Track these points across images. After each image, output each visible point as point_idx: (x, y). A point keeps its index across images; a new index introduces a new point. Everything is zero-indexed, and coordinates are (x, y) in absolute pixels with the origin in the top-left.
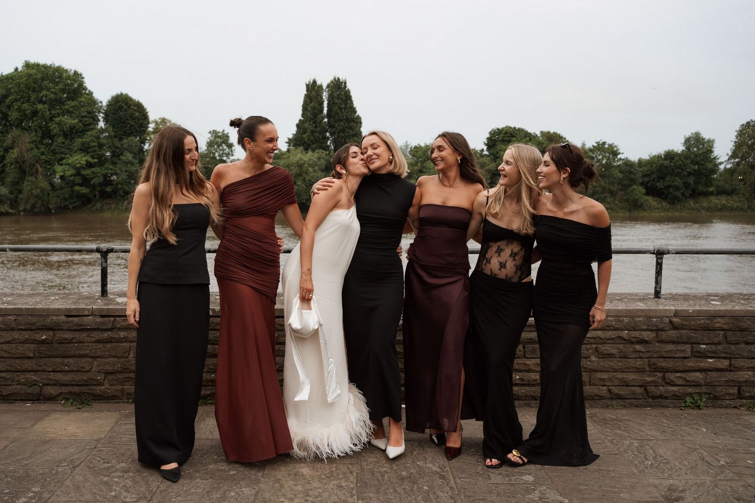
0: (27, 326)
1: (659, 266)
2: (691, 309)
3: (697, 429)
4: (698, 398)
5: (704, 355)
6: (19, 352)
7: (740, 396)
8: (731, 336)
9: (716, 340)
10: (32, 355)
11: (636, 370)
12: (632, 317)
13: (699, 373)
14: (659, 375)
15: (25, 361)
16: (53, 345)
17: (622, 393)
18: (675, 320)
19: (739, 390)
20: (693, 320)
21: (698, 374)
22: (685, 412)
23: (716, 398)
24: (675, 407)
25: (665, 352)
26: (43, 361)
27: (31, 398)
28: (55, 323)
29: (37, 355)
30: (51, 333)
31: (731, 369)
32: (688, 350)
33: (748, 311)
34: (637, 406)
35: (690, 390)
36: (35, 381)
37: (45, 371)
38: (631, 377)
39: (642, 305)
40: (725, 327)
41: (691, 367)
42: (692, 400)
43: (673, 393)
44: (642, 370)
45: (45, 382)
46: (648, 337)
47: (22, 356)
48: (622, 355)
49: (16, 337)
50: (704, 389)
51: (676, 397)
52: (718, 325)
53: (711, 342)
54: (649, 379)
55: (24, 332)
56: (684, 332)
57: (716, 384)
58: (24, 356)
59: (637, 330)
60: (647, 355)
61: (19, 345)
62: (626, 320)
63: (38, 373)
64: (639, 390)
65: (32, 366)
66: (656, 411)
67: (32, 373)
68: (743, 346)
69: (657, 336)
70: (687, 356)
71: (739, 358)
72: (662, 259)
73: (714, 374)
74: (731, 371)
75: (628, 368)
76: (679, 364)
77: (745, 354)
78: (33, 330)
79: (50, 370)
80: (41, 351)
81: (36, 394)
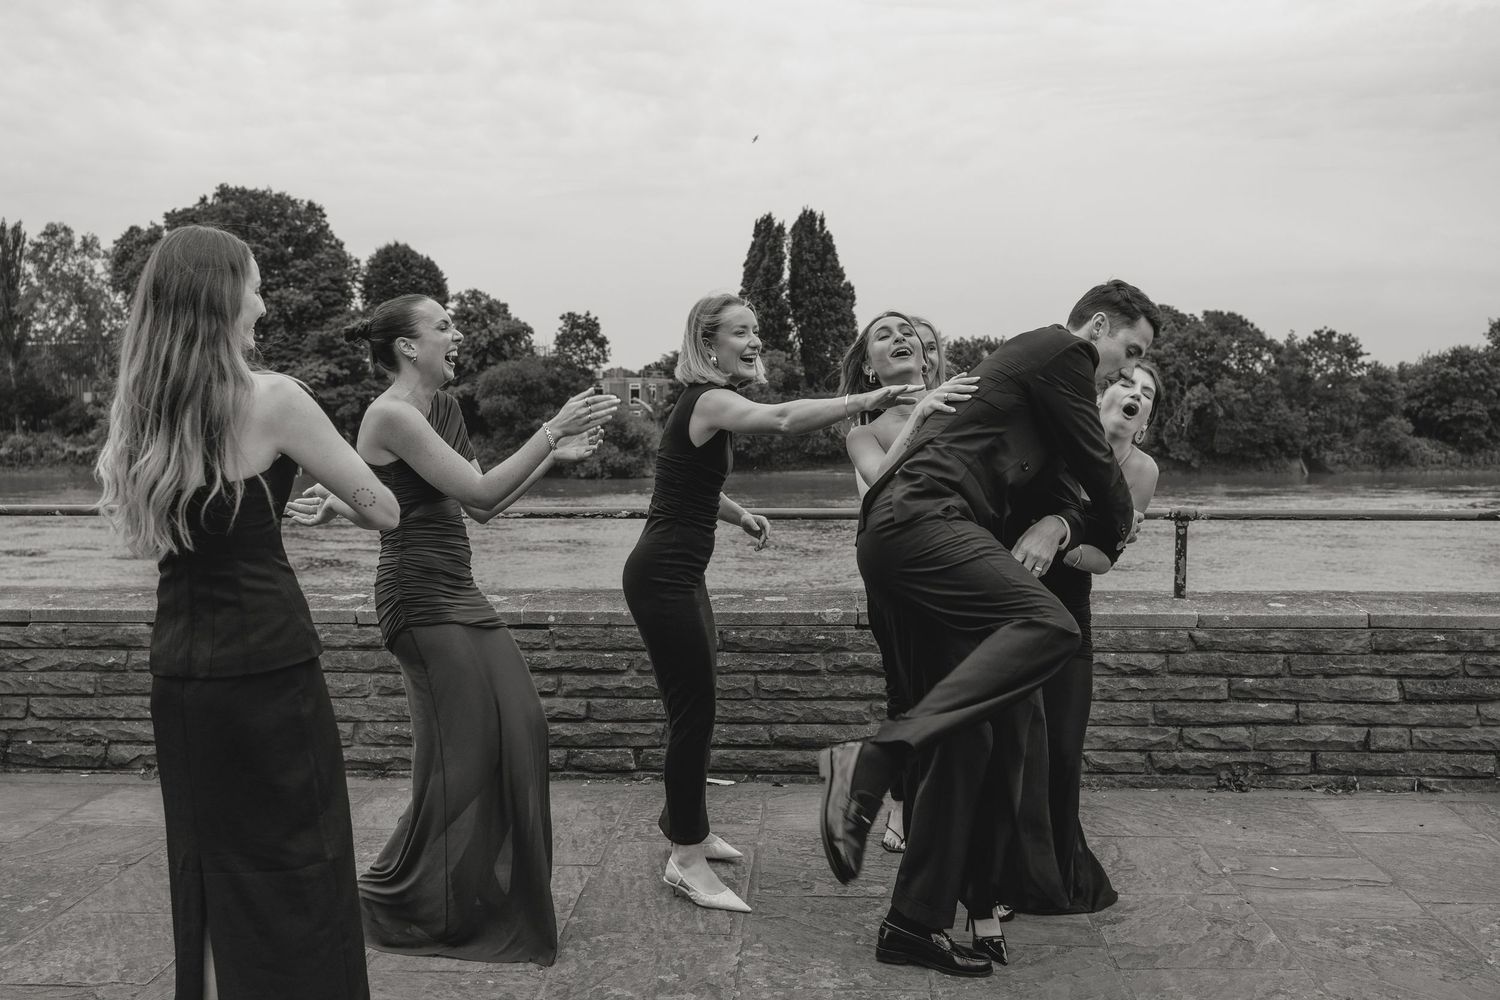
0: (84, 641)
1: (1182, 540)
2: (1227, 615)
3: (1217, 821)
4: (1242, 772)
5: (1250, 697)
6: (70, 685)
7: (1316, 768)
8: (1300, 663)
9: (1272, 669)
10: (91, 691)
11: (1130, 722)
12: (1124, 629)
13: (1243, 728)
14: (1172, 730)
15: (80, 702)
16: (126, 674)
17: (1107, 762)
18: (1198, 634)
19: (1314, 758)
20: (1231, 634)
21: (1242, 731)
22: (1215, 795)
23: (1273, 772)
24: (1201, 788)
25: (1182, 690)
26: (110, 701)
27: (89, 765)
28: (130, 635)
29: (101, 691)
30: (124, 654)
31: (1297, 721)
32: (1222, 687)
33: (1327, 618)
34: (1133, 786)
35: (1227, 758)
36: (96, 735)
37: (113, 718)
38: (1123, 733)
39: (1145, 607)
40: (1287, 646)
41: (1227, 716)
42: (1230, 776)
43: (1197, 763)
44: (1141, 723)
45: (113, 736)
46: (1150, 664)
47: (76, 692)
48: (1106, 695)
49: (66, 659)
50: (1251, 757)
51: (1201, 770)
52: (1275, 643)
53: (1263, 672)
54: (1154, 738)
55: (79, 652)
56: (1215, 655)
57: (1273, 747)
58: (79, 692)
59: (1134, 652)
60: (1151, 696)
61: (71, 673)
62: (1112, 634)
63: (103, 722)
64: (1138, 758)
65: (91, 710)
66: (1165, 794)
67: (92, 722)
68: (1319, 679)
69: (1168, 662)
70: (1221, 697)
71: (1313, 702)
72: (1186, 528)
73: (1269, 730)
74: (1299, 724)
75: (1115, 719)
76: (1207, 712)
77: (1322, 694)
78: (94, 648)
79: (122, 716)
80: (107, 685)
81: (98, 757)
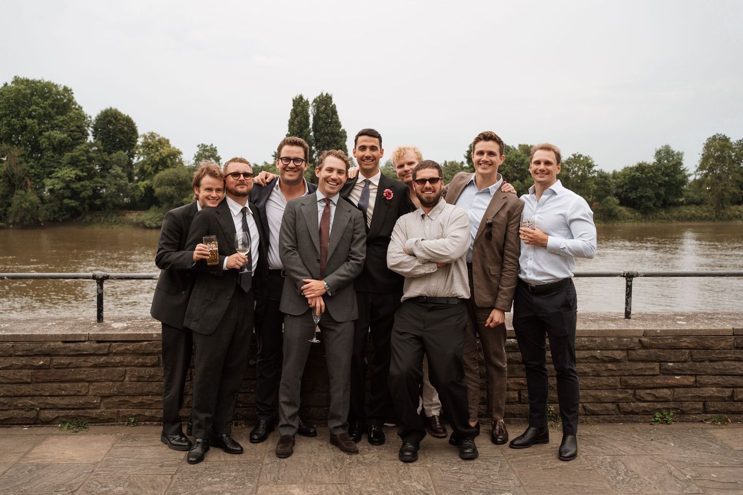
0: (25, 352)
1: (629, 288)
2: (658, 329)
3: (665, 444)
4: (666, 413)
5: (671, 373)
6: (17, 377)
7: (705, 411)
8: (697, 355)
9: (683, 358)
10: (29, 380)
11: (608, 388)
12: (605, 337)
13: (667, 390)
14: (630, 391)
15: (23, 387)
16: (50, 370)
17: (595, 409)
18: (644, 339)
19: (704, 405)
20: (661, 339)
21: (666, 391)
22: (655, 426)
23: (683, 413)
24: (645, 422)
25: (636, 370)
26: (40, 385)
27: (28, 422)
28: (52, 348)
29: (35, 380)
30: (48, 359)
31: (697, 385)
32: (656, 368)
33: (711, 330)
34: (610, 422)
35: (659, 406)
36: (32, 405)
37: (42, 396)
38: (605, 394)
39: (613, 325)
40: (691, 346)
41: (659, 384)
42: (661, 416)
43: (644, 409)
44: (614, 388)
45: (42, 406)
46: (619, 356)
47: (20, 381)
48: (595, 373)
49: (14, 362)
50: (672, 405)
51: (646, 412)
52: (684, 344)
53: (678, 360)
54: (620, 396)
55: (22, 358)
56: (652, 351)
57: (683, 400)
58: (22, 381)
59: (610, 350)
60: (619, 373)
61: (17, 371)
62: (599, 340)
63: (35, 398)
64: (611, 406)
65: (29, 391)
66: (628, 426)
67: (30, 398)
68: (707, 363)
69: (628, 355)
70: (656, 373)
71: (704, 375)
72: (631, 281)
73: (681, 390)
74: (697, 387)
75: (600, 386)
76: (648, 382)
77: (709, 371)
78: (31, 356)
79: (47, 394)
80: (38, 376)
81: (34, 418)
